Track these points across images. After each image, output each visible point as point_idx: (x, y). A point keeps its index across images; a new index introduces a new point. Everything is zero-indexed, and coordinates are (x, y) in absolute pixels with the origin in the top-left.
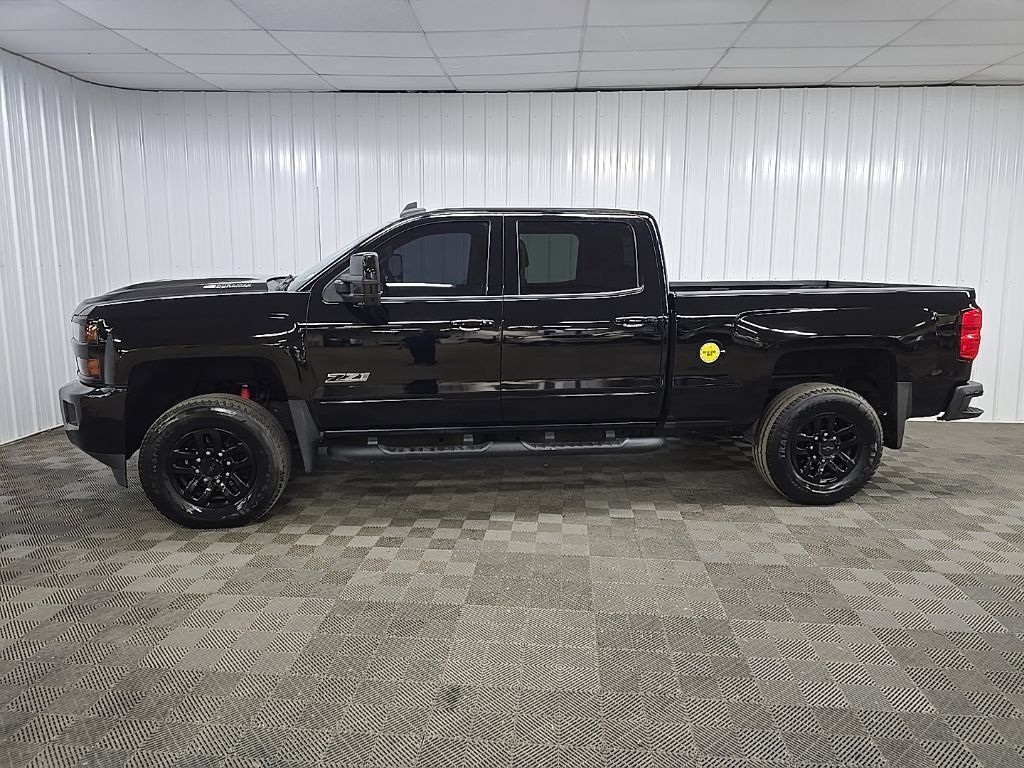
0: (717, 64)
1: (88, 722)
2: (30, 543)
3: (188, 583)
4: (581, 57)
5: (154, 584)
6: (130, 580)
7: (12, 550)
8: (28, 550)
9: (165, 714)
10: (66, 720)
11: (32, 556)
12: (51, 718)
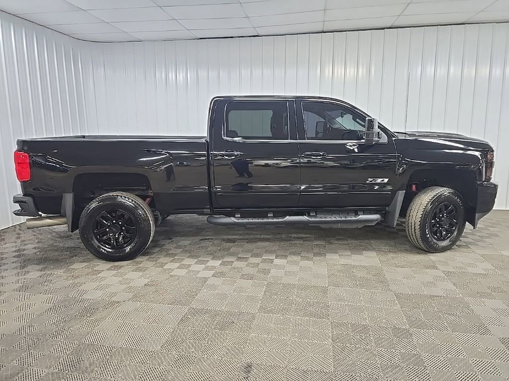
0: (402, 13)
1: (52, 374)
2: (41, 270)
3: (115, 294)
4: (325, 12)
5: (97, 295)
6: (86, 292)
7: (32, 273)
8: (39, 274)
9: (92, 371)
10: (41, 372)
11: (40, 276)
12: (34, 370)
